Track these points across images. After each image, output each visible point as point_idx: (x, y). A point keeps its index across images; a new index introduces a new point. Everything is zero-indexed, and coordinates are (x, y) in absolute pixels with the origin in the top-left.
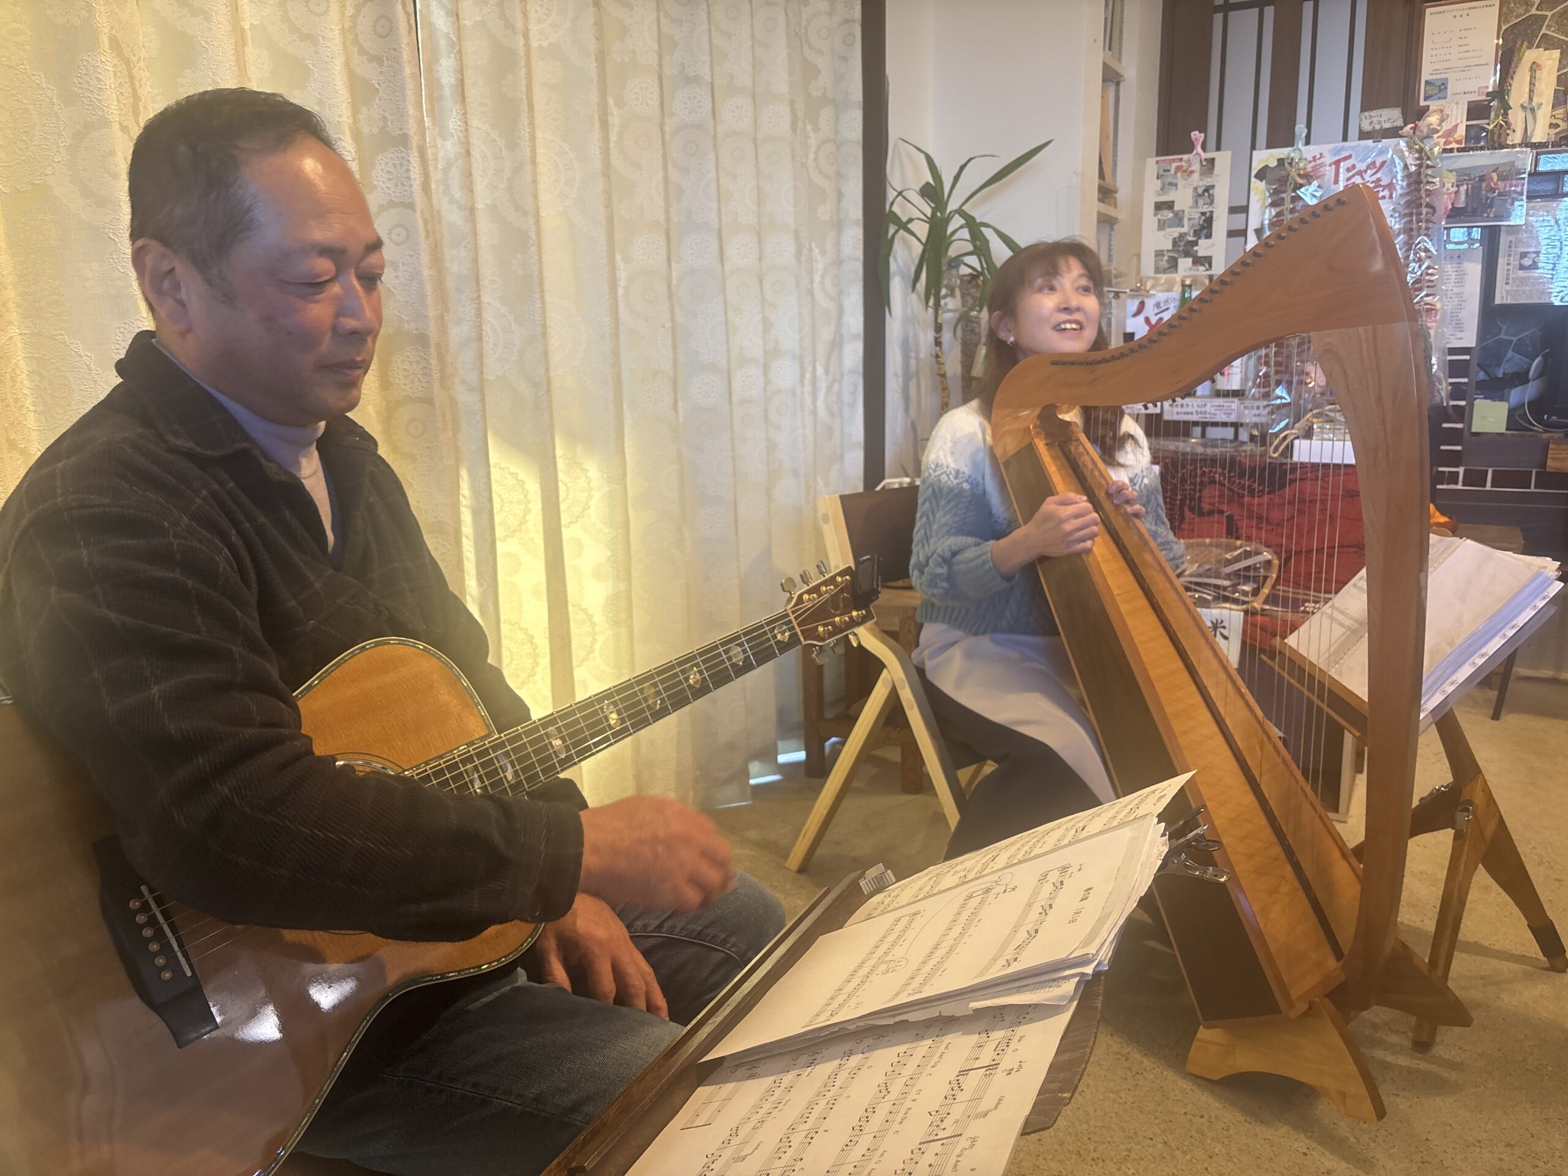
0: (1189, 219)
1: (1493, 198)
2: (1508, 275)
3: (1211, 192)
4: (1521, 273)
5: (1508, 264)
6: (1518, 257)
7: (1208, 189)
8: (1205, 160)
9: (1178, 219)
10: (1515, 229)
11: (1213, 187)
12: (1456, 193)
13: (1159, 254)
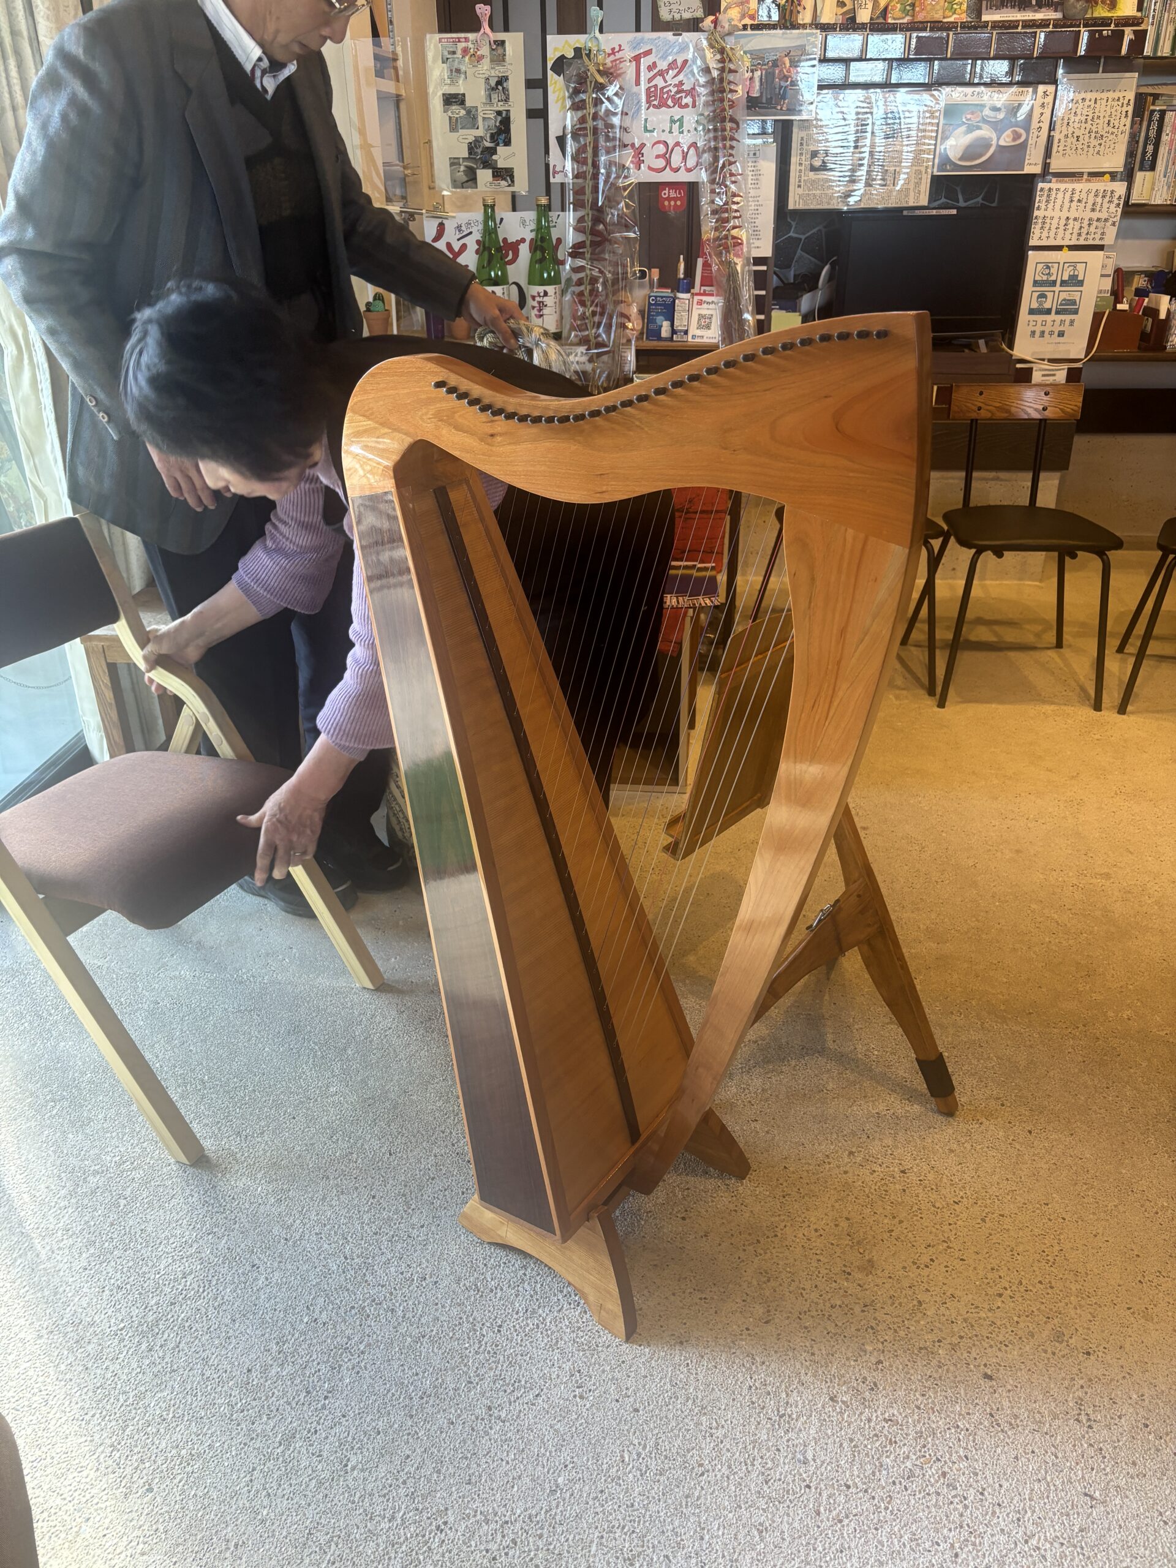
0: (484, 119)
1: (786, 87)
2: (800, 176)
3: (505, 85)
4: (812, 174)
5: (801, 164)
6: (809, 156)
7: (501, 81)
8: (495, 42)
9: (471, 118)
10: (806, 124)
11: (506, 78)
12: (751, 79)
13: (454, 162)
